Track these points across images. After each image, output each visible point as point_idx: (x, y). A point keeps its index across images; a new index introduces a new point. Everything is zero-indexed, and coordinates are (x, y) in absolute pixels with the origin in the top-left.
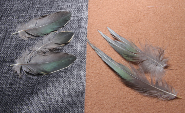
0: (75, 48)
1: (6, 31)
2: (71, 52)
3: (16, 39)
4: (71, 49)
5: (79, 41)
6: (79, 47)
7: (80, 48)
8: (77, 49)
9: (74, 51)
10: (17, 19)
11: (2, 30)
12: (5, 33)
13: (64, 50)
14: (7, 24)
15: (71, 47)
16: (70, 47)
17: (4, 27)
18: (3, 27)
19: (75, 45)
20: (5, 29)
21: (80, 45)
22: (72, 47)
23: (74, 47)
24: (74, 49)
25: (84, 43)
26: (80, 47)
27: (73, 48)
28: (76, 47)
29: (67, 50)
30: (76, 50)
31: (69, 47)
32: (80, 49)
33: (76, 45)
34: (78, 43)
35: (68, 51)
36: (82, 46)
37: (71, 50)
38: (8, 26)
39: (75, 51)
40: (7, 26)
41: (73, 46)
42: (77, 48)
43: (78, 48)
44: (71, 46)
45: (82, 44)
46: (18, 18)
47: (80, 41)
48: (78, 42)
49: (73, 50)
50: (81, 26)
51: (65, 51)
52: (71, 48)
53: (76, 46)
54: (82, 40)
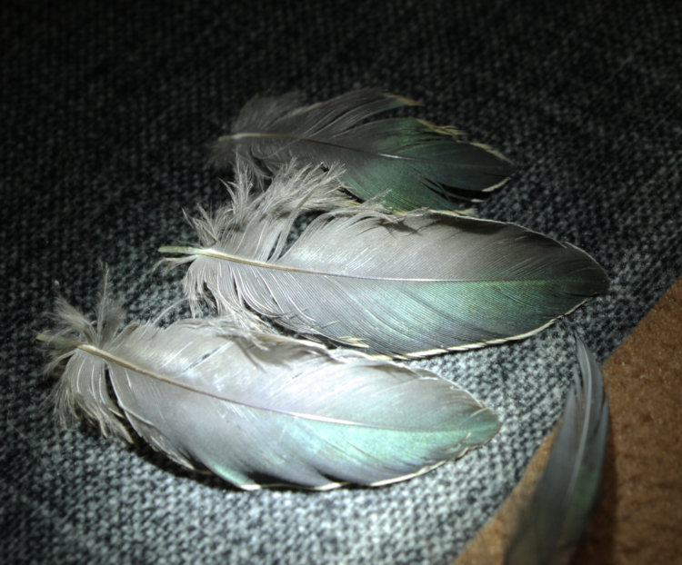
0: (339, 534)
2: (290, 542)
4: (308, 526)
5: (394, 504)
6: (369, 538)
7: (371, 548)
8: (345, 542)
9: (316, 548)
10: (164, 137)
13: (261, 504)
15: (317, 514)
16: (312, 507)
17: (58, 144)
19: (347, 513)
21: (387, 529)
22: (324, 515)
23: (333, 519)
24: (327, 534)
25: (421, 531)
26: (376, 540)
27: (326, 525)
28: (345, 528)
30: (329, 547)
31: (305, 507)
32: (364, 553)
33: (356, 516)
34: (381, 512)
35: (278, 525)
36: (394, 546)
37: (302, 529)
39: (324, 551)
41: (335, 512)
42: (350, 533)
43: (357, 540)
44: (321, 507)
45: (407, 531)
47: (403, 511)
48: (384, 505)
49: (313, 537)
51: (262, 513)
52: (311, 518)
53: (353, 523)
54: (416, 508)
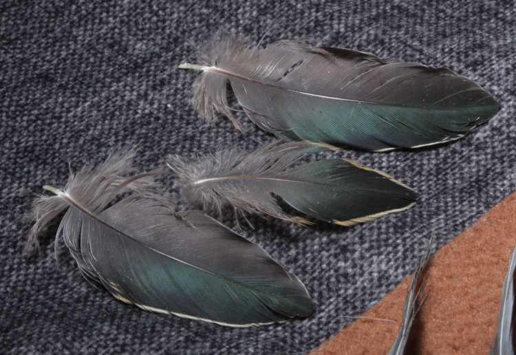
0: (350, 271)
1: (176, 40)
2: (316, 274)
3: (175, 95)
4: (329, 264)
5: (390, 249)
6: (371, 273)
7: (371, 280)
8: (354, 276)
9: (333, 280)
10: (255, 13)
11: (163, 28)
12: (164, 45)
13: (297, 247)
14: (205, 11)
15: (336, 256)
16: (332, 251)
17: (180, 18)
18: (175, 15)
19: (357, 255)
20: (176, 29)
21: (383, 267)
22: (341, 257)
23: (346, 260)
24: (341, 271)
25: (407, 268)
26: (375, 275)
27: (341, 264)
28: (354, 266)
29: (309, 255)
30: (342, 280)
31: (328, 251)
32: (365, 284)
33: (362, 257)
34: (380, 254)
35: (308, 262)
36: (387, 279)
37: (324, 266)
38: (197, 24)
39: (339, 281)
40: (193, 22)
41: (348, 255)
42: (358, 270)
43: (362, 275)
44: (338, 251)
45: (397, 269)
46: (266, 7)
47: (397, 252)
48: (382, 249)
49: (332, 272)
50: (480, 190)
51: (298, 254)
52: (332, 258)
53: (359, 262)
54: (405, 251)
